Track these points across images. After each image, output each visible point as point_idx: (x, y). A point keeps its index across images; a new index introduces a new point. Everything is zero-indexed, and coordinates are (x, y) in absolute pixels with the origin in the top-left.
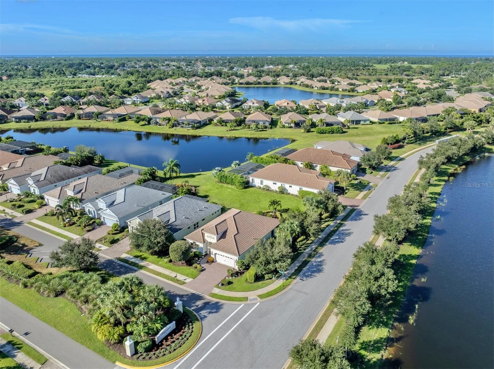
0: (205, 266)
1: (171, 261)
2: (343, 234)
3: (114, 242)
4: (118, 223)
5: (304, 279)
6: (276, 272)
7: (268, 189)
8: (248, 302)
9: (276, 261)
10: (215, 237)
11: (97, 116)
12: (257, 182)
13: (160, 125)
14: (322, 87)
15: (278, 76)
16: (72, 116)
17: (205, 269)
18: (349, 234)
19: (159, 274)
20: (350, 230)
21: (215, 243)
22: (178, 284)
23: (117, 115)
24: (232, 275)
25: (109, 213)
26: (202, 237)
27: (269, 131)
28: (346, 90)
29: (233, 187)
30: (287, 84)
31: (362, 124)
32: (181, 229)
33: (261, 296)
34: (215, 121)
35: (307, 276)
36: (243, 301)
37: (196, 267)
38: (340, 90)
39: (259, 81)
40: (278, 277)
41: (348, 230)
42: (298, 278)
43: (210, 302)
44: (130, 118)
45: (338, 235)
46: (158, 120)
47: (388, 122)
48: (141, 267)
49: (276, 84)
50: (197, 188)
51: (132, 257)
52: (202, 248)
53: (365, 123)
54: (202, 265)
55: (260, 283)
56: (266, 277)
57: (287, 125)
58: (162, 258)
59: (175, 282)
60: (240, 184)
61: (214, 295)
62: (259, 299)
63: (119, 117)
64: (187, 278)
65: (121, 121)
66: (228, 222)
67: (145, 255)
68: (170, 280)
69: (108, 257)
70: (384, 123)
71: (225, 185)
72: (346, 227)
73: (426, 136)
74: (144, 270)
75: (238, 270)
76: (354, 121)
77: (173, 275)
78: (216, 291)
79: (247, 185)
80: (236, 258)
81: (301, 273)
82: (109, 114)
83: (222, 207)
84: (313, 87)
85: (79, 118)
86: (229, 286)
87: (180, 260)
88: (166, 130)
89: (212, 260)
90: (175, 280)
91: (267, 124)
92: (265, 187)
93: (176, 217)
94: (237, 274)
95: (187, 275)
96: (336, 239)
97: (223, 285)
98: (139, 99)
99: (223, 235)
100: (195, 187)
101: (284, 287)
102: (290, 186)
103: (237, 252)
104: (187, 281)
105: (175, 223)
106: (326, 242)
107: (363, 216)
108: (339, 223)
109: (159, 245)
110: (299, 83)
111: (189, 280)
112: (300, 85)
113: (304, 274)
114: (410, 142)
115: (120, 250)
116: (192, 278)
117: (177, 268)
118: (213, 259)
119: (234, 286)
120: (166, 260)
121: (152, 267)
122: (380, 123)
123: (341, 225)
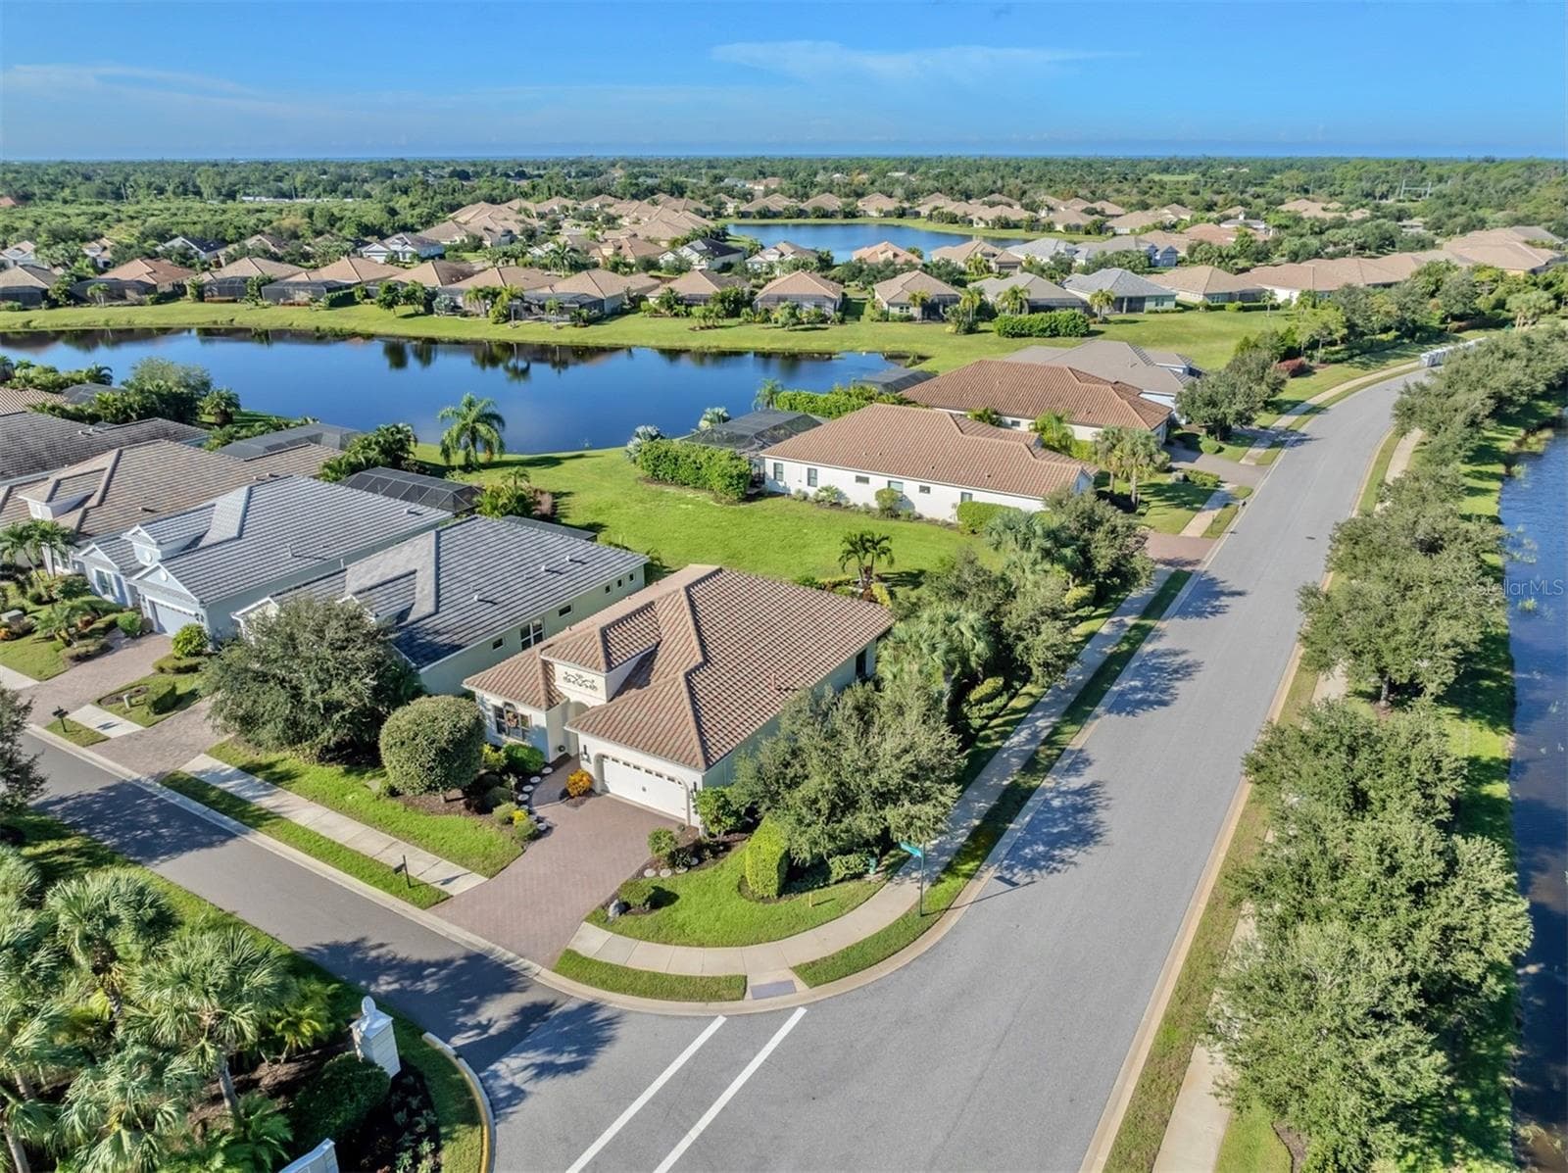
0: (548, 812)
1: (393, 793)
2: (1160, 669)
3: (170, 703)
4: (205, 626)
5: (1020, 876)
6: (882, 843)
7: (835, 502)
8: (748, 1004)
9: (885, 797)
10: (600, 681)
11: (259, 290)
12: (793, 476)
13: (465, 315)
14: (999, 219)
15: (859, 195)
16: (177, 293)
17: (549, 829)
18: (1186, 671)
19: (332, 852)
20: (1184, 652)
21: (600, 709)
22: (415, 902)
23: (325, 284)
24: (673, 860)
25: (165, 585)
26: (541, 681)
27: (835, 330)
28: (1078, 228)
29: (702, 496)
30: (887, 214)
31: (1150, 312)
32: (459, 647)
33: (815, 973)
34: (651, 301)
35: (1032, 864)
36: (721, 998)
37: (510, 821)
38: (1059, 227)
39: (802, 206)
40: (893, 869)
41: (1176, 654)
42: (989, 874)
43: (550, 1007)
44: (368, 296)
45: (1136, 674)
46: (460, 301)
47: (1239, 303)
48: (259, 819)
49: (854, 216)
50: (564, 499)
51: (231, 769)
52: (542, 732)
53: (1159, 308)
54: (540, 811)
55: (808, 898)
56: (838, 866)
57: (895, 311)
58: (361, 774)
59: (397, 894)
60: (727, 481)
61: (574, 964)
62: (801, 986)
63: (329, 291)
64: (462, 870)
65: (334, 304)
66: (663, 613)
67: (289, 760)
68: (375, 884)
69: (127, 773)
70: (1222, 308)
71: (672, 490)
72: (1164, 639)
73: (1383, 341)
74: (269, 833)
75: (701, 833)
76: (1121, 300)
77: (393, 857)
78: (593, 941)
79: (756, 490)
80: (694, 777)
81: (1001, 849)
82: (298, 284)
83: (646, 559)
84: (971, 222)
85: (200, 296)
86: (657, 912)
87: (429, 788)
88: (486, 329)
89: (584, 783)
90: (397, 879)
91: (829, 309)
92: (824, 494)
93: (438, 595)
94: (697, 853)
95: (462, 860)
96: (1134, 690)
97: (625, 908)
98: (409, 248)
99: (640, 672)
100: (556, 495)
101: (922, 920)
102: (925, 490)
103: (698, 750)
104: (454, 889)
105: (429, 623)
106: (1095, 704)
107: (1224, 600)
108: (1135, 627)
109: (337, 717)
110: (925, 211)
111: (468, 882)
112: (930, 217)
113: (1014, 851)
114: (1332, 358)
115: (191, 741)
116: (483, 872)
117: (421, 823)
118: (591, 780)
119: (680, 917)
120: (377, 785)
121: (308, 816)
122: (1209, 308)
123: (1143, 633)
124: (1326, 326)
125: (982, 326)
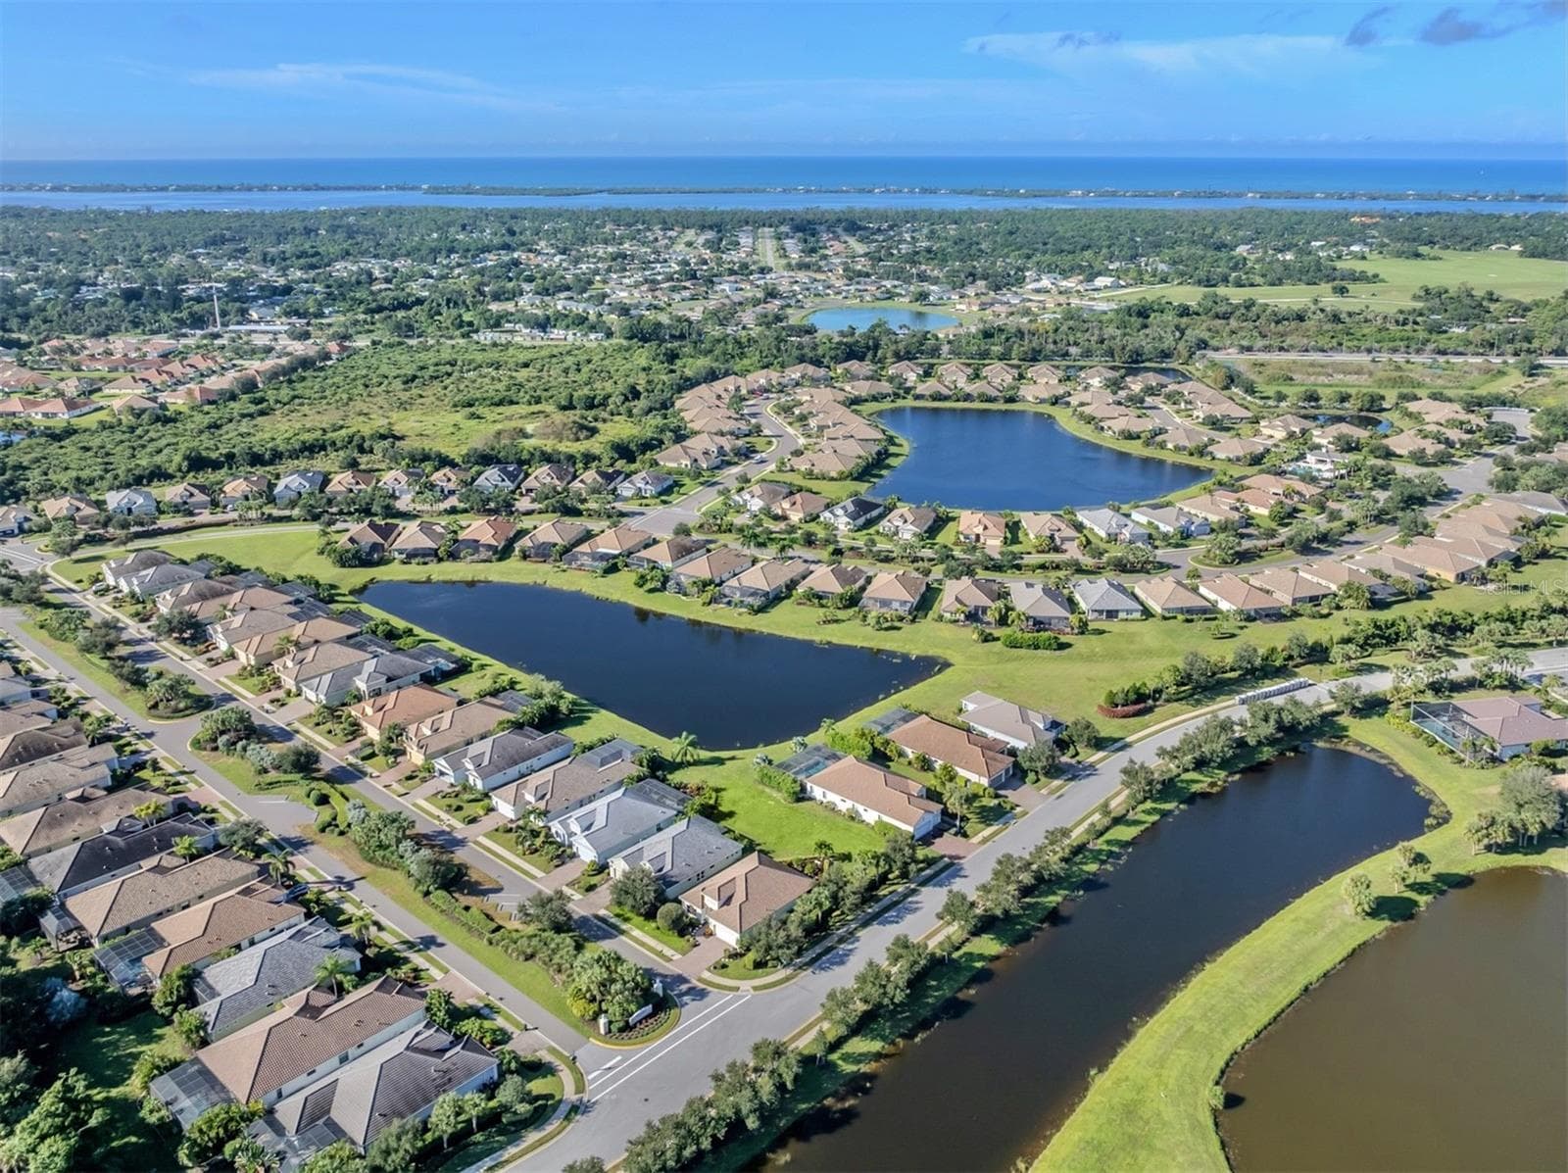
0: (700, 939)
1: (658, 929)
2: (906, 909)
3: (591, 888)
4: (596, 859)
5: (817, 972)
6: (778, 959)
7: (832, 808)
8: (738, 993)
10: (717, 902)
11: (560, 556)
12: (817, 792)
13: (687, 592)
17: (699, 944)
18: (914, 910)
19: (643, 944)
20: (920, 902)
21: (716, 911)
22: (664, 960)
23: (600, 553)
24: (730, 957)
26: (700, 900)
27: (906, 630)
29: (780, 796)
31: (1122, 620)
32: (678, 883)
33: (755, 988)
34: (799, 590)
35: (823, 969)
36: (732, 991)
37: (689, 940)
40: (781, 967)
41: (917, 903)
42: (810, 970)
43: (695, 988)
44: (626, 566)
45: (898, 910)
46: (683, 580)
48: (623, 932)
50: (723, 793)
51: (611, 915)
52: (700, 915)
54: (697, 939)
55: (759, 971)
56: (770, 964)
58: (649, 921)
59: (660, 957)
60: (792, 791)
61: (700, 980)
62: (751, 991)
63: (603, 561)
64: (676, 953)
65: (606, 572)
66: (738, 882)
67: (629, 915)
68: (654, 954)
69: (583, 913)
71: (768, 790)
72: (918, 896)
74: (626, 937)
75: (737, 950)
77: (659, 947)
78: (706, 975)
79: (802, 796)
80: (737, 935)
81: (817, 964)
82: (585, 553)
85: (524, 557)
86: (723, 970)
87: (670, 929)
88: (697, 609)
89: (710, 932)
90: (660, 954)
92: (829, 804)
93: (672, 863)
94: (735, 956)
95: (676, 950)
96: (892, 916)
97: (715, 967)
98: (649, 487)
99: (728, 901)
100: (718, 790)
101: (787, 979)
102: (865, 810)
103: (739, 927)
104: (675, 958)
105: (670, 873)
106: (876, 919)
107: (955, 879)
108: (913, 889)
109: (646, 906)
111: (677, 957)
113: (820, 965)
115: (598, 903)
116: (681, 954)
117: (665, 938)
118: (712, 931)
119: (728, 971)
120: (654, 925)
121: (636, 933)
123: (914, 892)
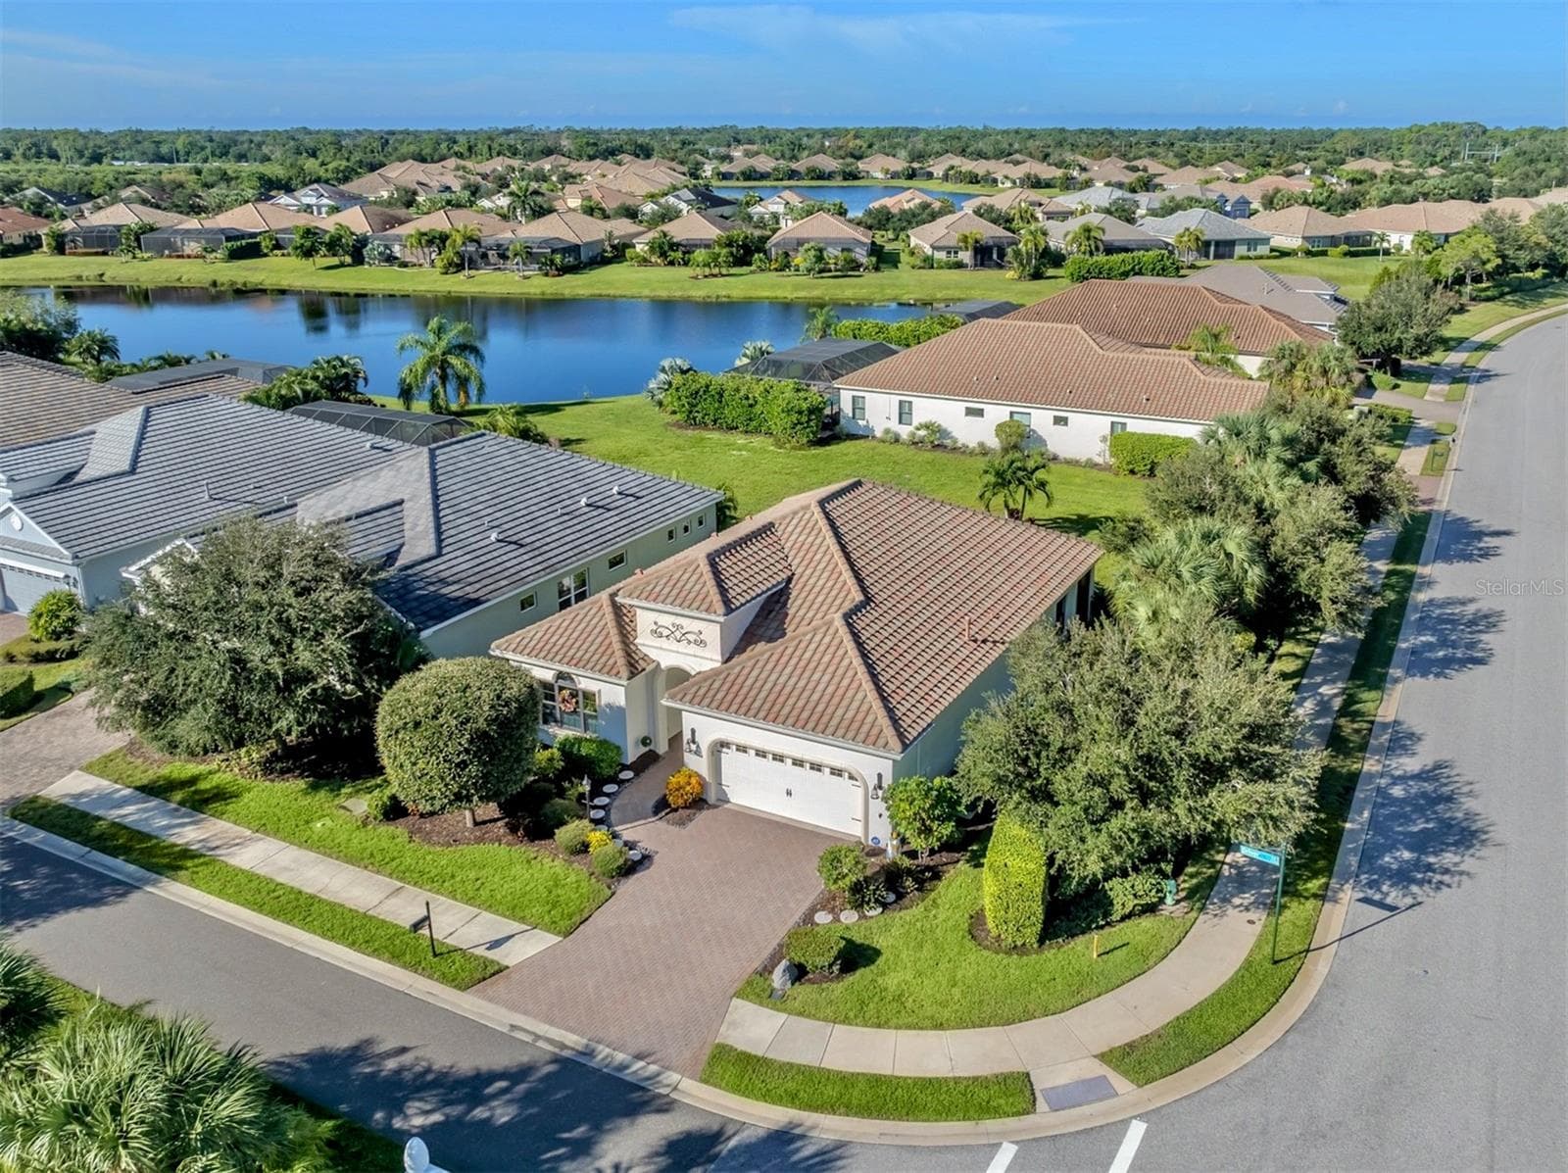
0: (643, 833)
1: (394, 811)
2: (1453, 621)
3: (24, 702)
4: (79, 593)
5: (1394, 896)
7: (937, 441)
8: (1044, 1120)
9: (1210, 772)
10: (712, 633)
11: (138, 239)
12: (879, 411)
13: (404, 265)
14: (1027, 178)
15: (859, 158)
16: (31, 245)
17: (646, 859)
18: (1488, 621)
19: (298, 907)
20: (1471, 601)
21: (715, 673)
22: (444, 979)
23: (222, 231)
24: (859, 894)
25: (20, 537)
26: (615, 638)
27: (871, 277)
29: (757, 441)
30: (895, 176)
31: (1242, 258)
32: (477, 602)
33: (1131, 1061)
34: (639, 248)
35: (1403, 877)
36: (996, 1112)
37: (584, 848)
38: (1099, 185)
39: (794, 166)
40: (1200, 895)
41: (1463, 603)
42: (1348, 894)
43: (716, 1137)
44: (278, 246)
45: (1422, 626)
46: (397, 250)
47: (1344, 248)
48: (172, 861)
49: (856, 178)
50: (574, 447)
51: (127, 791)
52: (618, 714)
53: (1252, 254)
54: (628, 832)
55: (1088, 947)
56: (1122, 894)
57: (941, 256)
58: (336, 790)
59: (414, 967)
60: (794, 417)
62: (1121, 1084)
63: (228, 239)
64: (516, 926)
65: (235, 255)
66: (790, 537)
68: (376, 953)
70: (1324, 253)
71: (715, 436)
72: (1437, 587)
73: (1530, 280)
74: (192, 882)
75: (892, 851)
76: (1207, 244)
77: (403, 909)
78: (757, 1029)
79: (828, 433)
80: (877, 765)
81: (1348, 857)
82: (188, 231)
83: (719, 496)
84: (995, 181)
85: (60, 246)
86: (850, 979)
87: (458, 797)
88: (430, 279)
89: (692, 788)
91: (861, 255)
92: (922, 433)
93: (439, 531)
94: (893, 884)
95: (514, 910)
96: (1430, 647)
97: (799, 973)
98: (325, 201)
99: (769, 618)
100: (562, 442)
102: (1060, 421)
103: (884, 721)
104: (511, 955)
105: (431, 569)
106: (1387, 664)
107: (1491, 541)
108: (1390, 574)
109: (303, 692)
110: (938, 171)
111: (528, 947)
112: (946, 178)
113: (1368, 857)
114: (1483, 294)
115: (57, 753)
116: (552, 927)
117: (442, 858)
118: (703, 784)
119: (892, 981)
120: (363, 803)
122: (1309, 253)
123: (1406, 580)
124: (1476, 255)
125: (1051, 272)
